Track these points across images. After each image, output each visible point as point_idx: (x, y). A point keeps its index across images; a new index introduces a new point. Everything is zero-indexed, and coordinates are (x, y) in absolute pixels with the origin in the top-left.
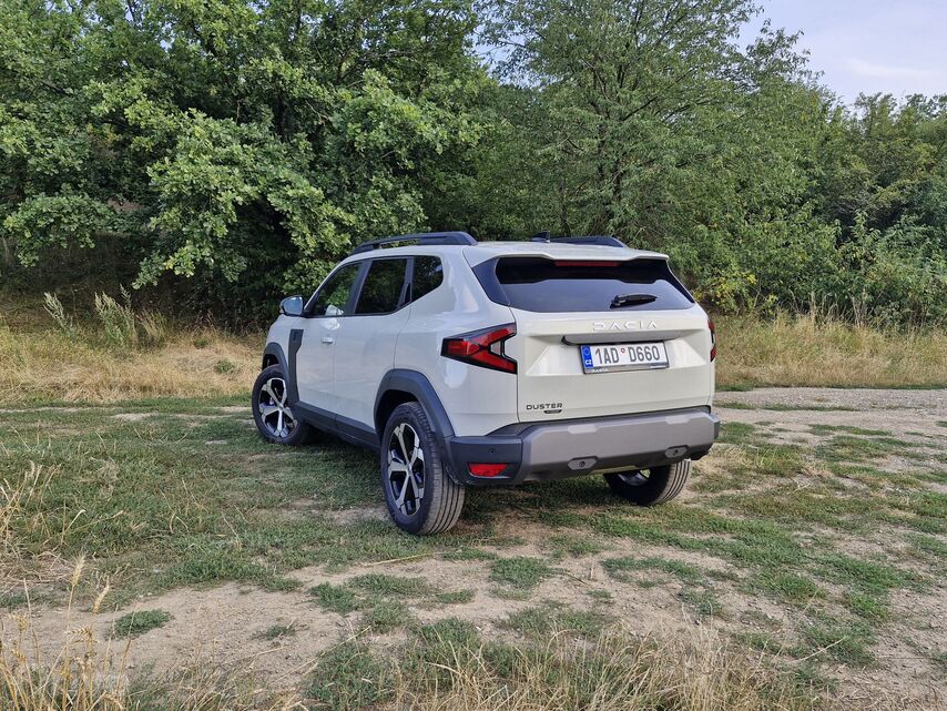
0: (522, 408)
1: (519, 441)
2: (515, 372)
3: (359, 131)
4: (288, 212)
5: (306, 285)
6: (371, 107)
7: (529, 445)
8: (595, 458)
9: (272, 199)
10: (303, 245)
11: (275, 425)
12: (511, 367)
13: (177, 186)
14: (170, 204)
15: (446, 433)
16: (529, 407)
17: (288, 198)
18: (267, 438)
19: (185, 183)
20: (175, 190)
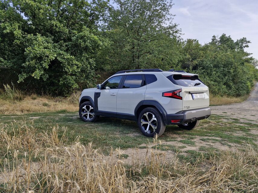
0: (183, 107)
1: (183, 114)
2: (182, 99)
3: (82, 42)
4: (64, 62)
5: (66, 82)
6: (85, 36)
7: (185, 115)
8: (196, 118)
9: (59, 59)
10: (68, 71)
11: (87, 117)
12: (181, 98)
13: (35, 54)
14: (32, 59)
15: (165, 113)
16: (184, 107)
17: (64, 58)
18: (84, 121)
19: (38, 53)
20: (35, 55)
